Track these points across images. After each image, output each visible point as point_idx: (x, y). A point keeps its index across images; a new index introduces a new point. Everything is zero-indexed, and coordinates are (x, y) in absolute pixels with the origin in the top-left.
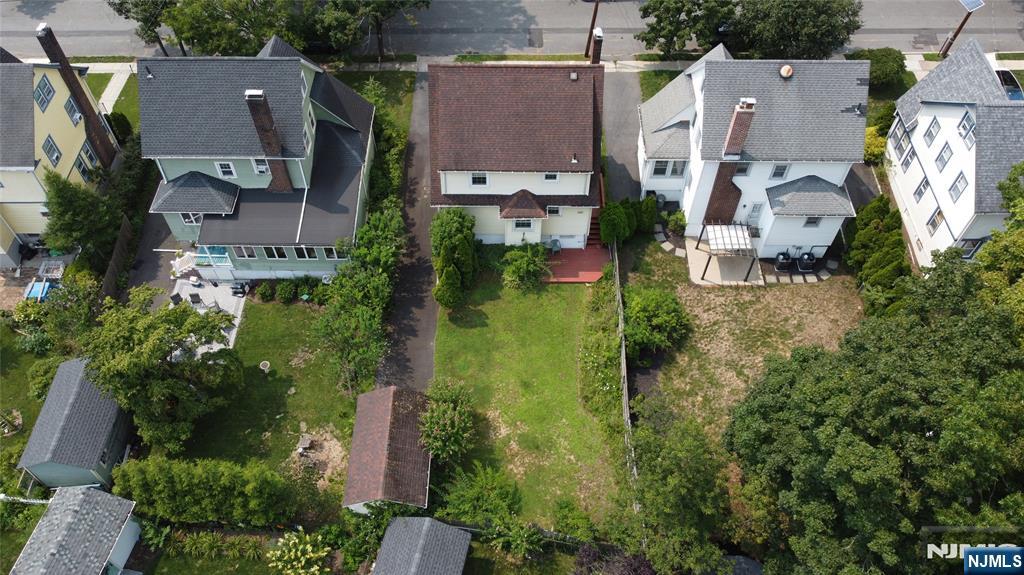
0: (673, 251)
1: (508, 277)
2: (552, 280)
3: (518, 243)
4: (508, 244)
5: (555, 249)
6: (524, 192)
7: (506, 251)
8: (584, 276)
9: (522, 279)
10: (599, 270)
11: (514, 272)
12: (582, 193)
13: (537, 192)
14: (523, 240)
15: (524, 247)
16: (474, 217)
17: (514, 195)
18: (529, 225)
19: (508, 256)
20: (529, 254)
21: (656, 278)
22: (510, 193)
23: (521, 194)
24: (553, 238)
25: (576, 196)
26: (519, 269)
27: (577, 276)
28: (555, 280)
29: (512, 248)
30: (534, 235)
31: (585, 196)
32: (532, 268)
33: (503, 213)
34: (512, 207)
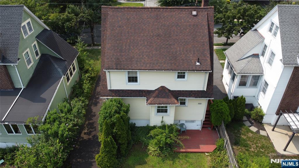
0: (258, 132)
1: (152, 148)
2: (182, 150)
3: (159, 124)
4: (152, 124)
5: (182, 130)
6: (163, 87)
7: (151, 130)
8: (203, 148)
9: (161, 149)
10: (214, 144)
11: (156, 144)
12: (202, 89)
13: (172, 88)
14: (162, 122)
15: (163, 127)
16: (129, 105)
17: (156, 90)
18: (166, 111)
19: (152, 133)
20: (167, 131)
21: (252, 149)
22: (153, 88)
23: (161, 89)
24: (181, 122)
25: (198, 91)
26: (159, 141)
27: (199, 148)
28: (184, 150)
29: (154, 127)
30: (169, 119)
31: (204, 91)
32: (168, 141)
33: (149, 101)
34: (155, 97)
